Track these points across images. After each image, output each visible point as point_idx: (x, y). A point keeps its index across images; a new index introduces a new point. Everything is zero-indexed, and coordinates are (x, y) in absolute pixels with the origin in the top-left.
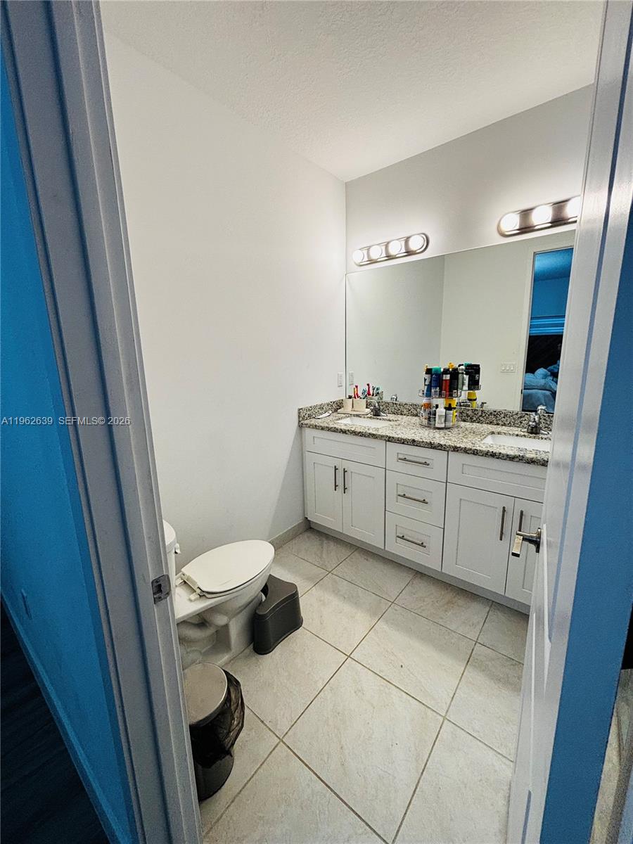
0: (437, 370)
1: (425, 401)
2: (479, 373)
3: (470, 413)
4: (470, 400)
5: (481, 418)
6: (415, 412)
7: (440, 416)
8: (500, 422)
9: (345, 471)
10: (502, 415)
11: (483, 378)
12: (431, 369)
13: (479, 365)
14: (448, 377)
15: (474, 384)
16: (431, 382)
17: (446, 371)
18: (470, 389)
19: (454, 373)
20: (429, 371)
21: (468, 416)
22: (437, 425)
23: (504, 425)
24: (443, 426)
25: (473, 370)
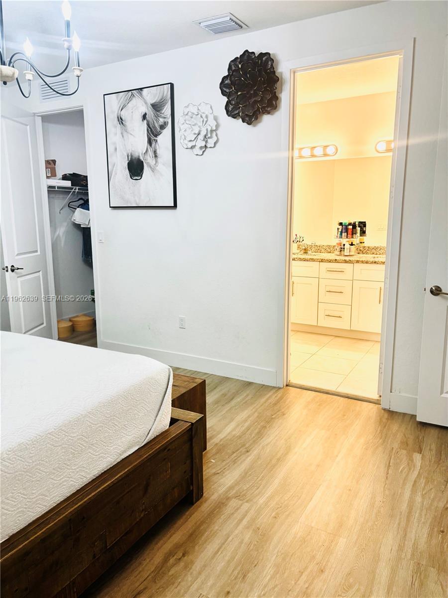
0: (345, 223)
1: (337, 241)
2: (365, 227)
3: (362, 249)
4: (361, 243)
5: (368, 251)
6: (329, 251)
7: (347, 249)
8: (378, 253)
9: (293, 283)
10: (379, 249)
11: (368, 229)
12: (342, 223)
13: (365, 222)
14: (351, 227)
15: (363, 233)
16: (342, 230)
17: (350, 224)
18: (361, 236)
19: (354, 226)
20: (341, 224)
21: (360, 250)
22: (345, 254)
23: (380, 254)
24: (348, 254)
25: (363, 225)
